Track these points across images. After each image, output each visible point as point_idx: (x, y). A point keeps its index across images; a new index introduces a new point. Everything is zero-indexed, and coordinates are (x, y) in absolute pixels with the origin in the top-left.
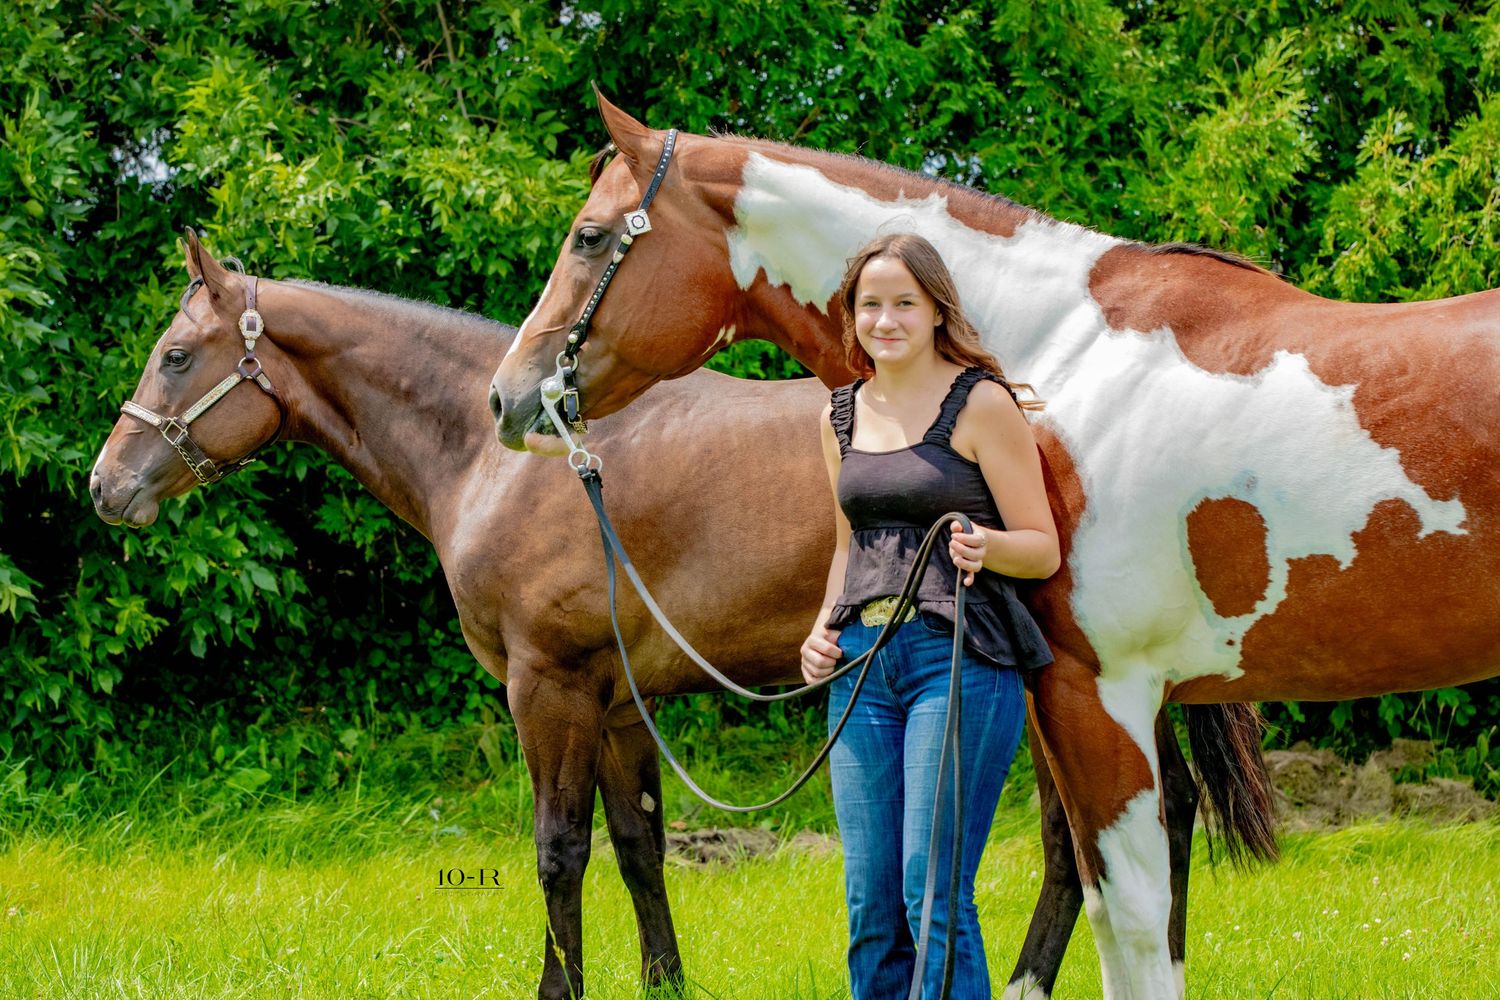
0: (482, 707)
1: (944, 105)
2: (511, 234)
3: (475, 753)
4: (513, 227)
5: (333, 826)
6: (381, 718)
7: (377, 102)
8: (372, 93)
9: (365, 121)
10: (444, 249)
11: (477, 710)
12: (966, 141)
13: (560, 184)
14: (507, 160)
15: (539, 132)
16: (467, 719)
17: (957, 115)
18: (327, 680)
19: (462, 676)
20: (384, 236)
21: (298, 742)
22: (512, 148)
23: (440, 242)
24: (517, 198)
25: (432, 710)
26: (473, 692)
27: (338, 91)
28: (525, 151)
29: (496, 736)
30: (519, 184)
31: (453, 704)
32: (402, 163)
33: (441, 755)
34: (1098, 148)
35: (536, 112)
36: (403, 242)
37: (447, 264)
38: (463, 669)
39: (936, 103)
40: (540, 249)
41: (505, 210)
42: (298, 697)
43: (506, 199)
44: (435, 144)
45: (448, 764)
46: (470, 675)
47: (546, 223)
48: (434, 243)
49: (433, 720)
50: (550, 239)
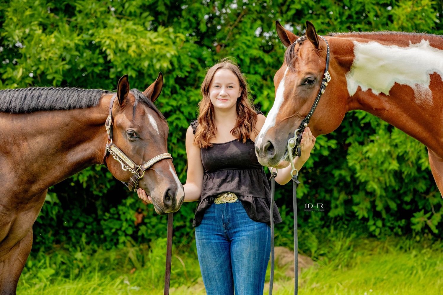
0: (126, 241)
1: (293, 6)
2: (137, 60)
3: (127, 259)
4: (138, 58)
5: (90, 288)
6: (88, 248)
7: (80, 12)
8: (78, 9)
9: (76, 20)
10: (112, 67)
11: (124, 243)
12: (300, 19)
13: (155, 41)
14: (134, 33)
15: (143, 21)
16: (121, 246)
17: (297, 10)
18: (63, 234)
19: (117, 230)
20: (89, 63)
21: (59, 259)
22: (135, 27)
23: (110, 65)
24: (138, 46)
25: (107, 243)
26: (121, 236)
27: (63, 8)
28: (141, 28)
29: (135, 253)
30: (138, 41)
31: (115, 241)
32: (92, 35)
33: (114, 260)
34: (351, 20)
35: (141, 14)
36: (95, 65)
37: (113, 73)
38: (117, 227)
39: (289, 6)
40: (149, 65)
41: (134, 51)
42: (53, 241)
43: (134, 47)
44: (105, 27)
45: (118, 264)
46: (120, 229)
47: (150, 55)
48: (108, 65)
49: (108, 247)
50: (152, 61)
